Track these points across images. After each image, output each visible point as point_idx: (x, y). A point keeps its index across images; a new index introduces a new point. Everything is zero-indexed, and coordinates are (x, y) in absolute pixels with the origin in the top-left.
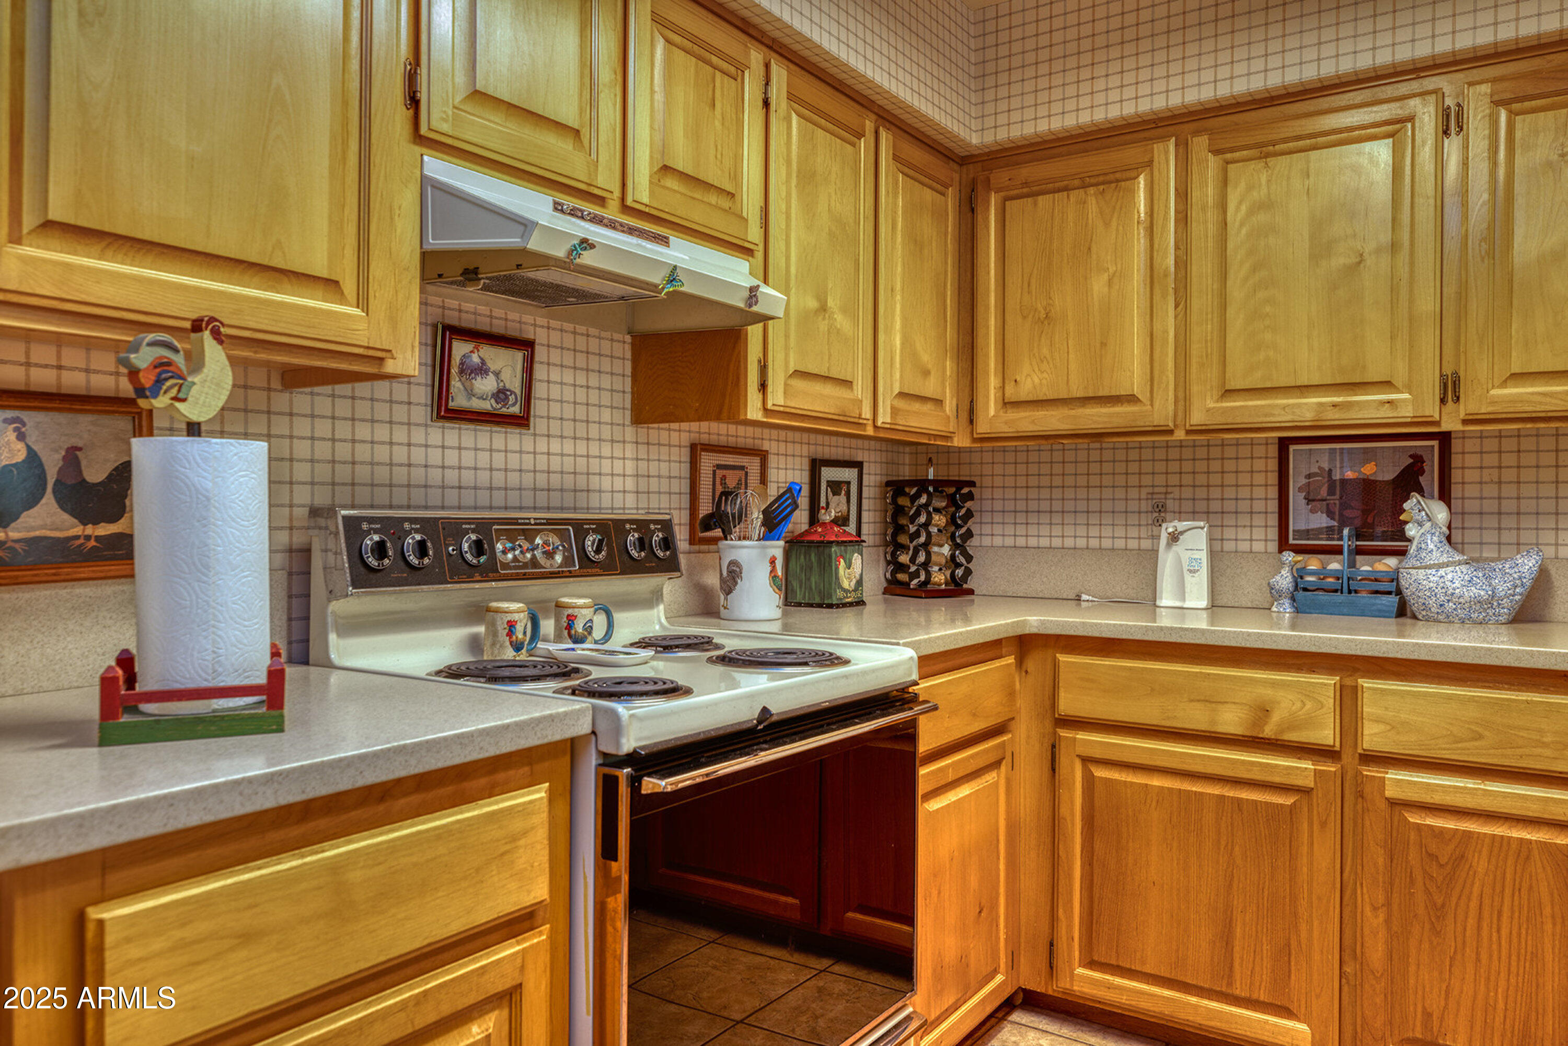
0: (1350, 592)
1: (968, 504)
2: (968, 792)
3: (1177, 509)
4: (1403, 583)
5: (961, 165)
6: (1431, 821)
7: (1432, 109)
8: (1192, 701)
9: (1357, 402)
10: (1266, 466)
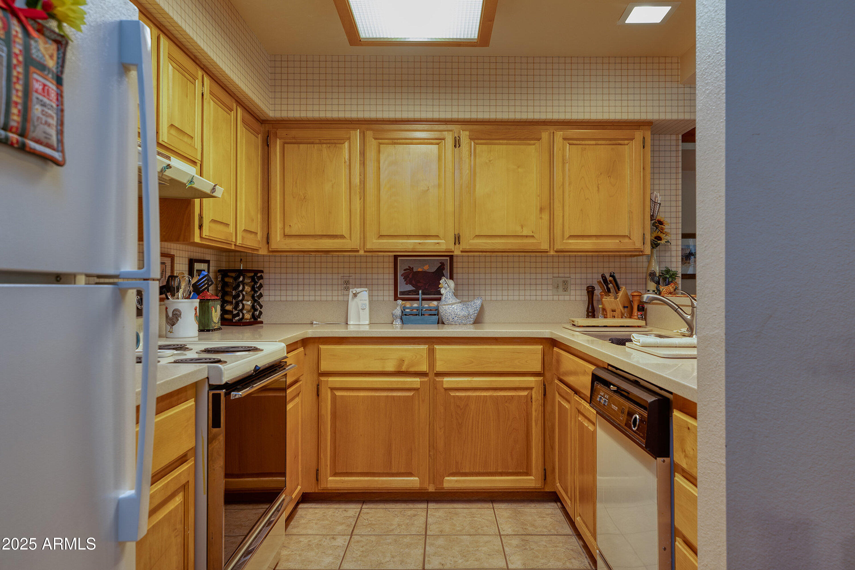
0: (422, 315)
1: (261, 281)
2: (292, 406)
3: (354, 283)
4: (440, 311)
5: (262, 124)
6: (458, 394)
7: (451, 137)
8: (375, 360)
9: (427, 243)
10: (389, 266)
